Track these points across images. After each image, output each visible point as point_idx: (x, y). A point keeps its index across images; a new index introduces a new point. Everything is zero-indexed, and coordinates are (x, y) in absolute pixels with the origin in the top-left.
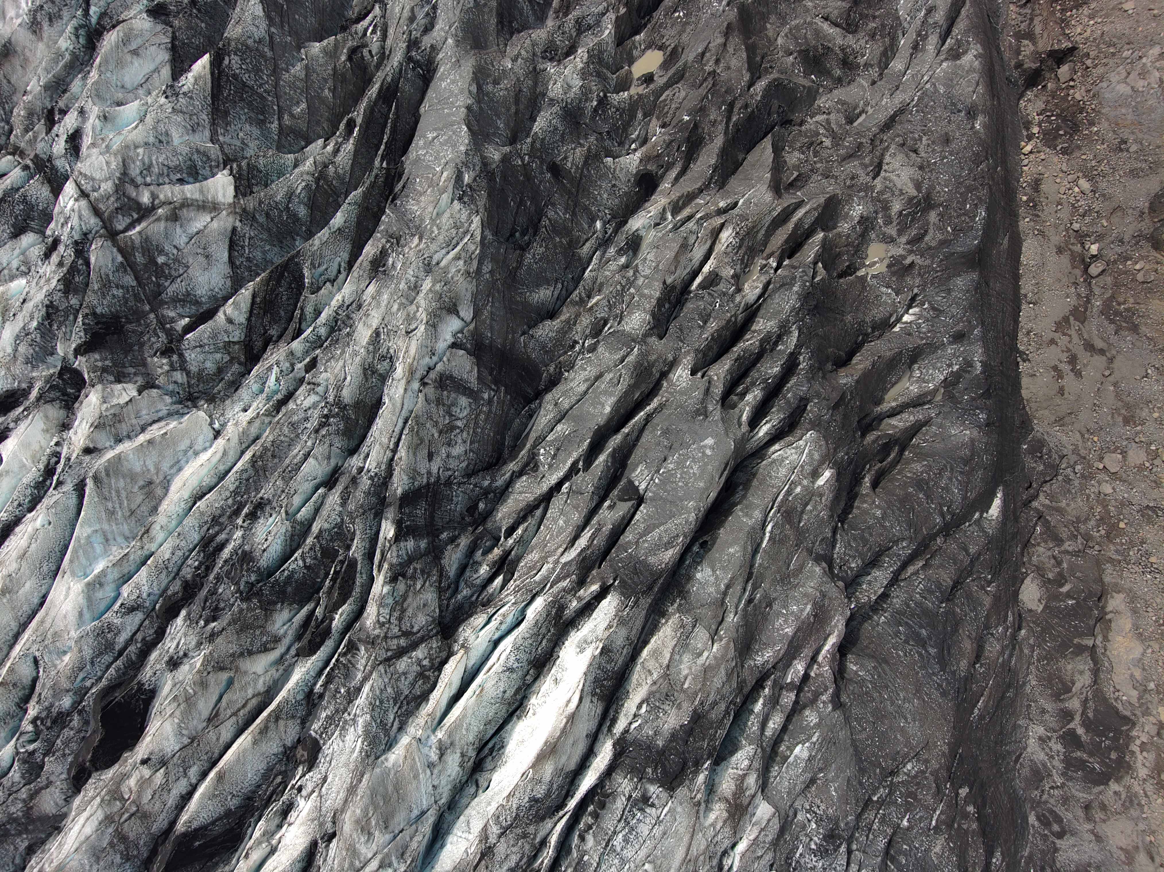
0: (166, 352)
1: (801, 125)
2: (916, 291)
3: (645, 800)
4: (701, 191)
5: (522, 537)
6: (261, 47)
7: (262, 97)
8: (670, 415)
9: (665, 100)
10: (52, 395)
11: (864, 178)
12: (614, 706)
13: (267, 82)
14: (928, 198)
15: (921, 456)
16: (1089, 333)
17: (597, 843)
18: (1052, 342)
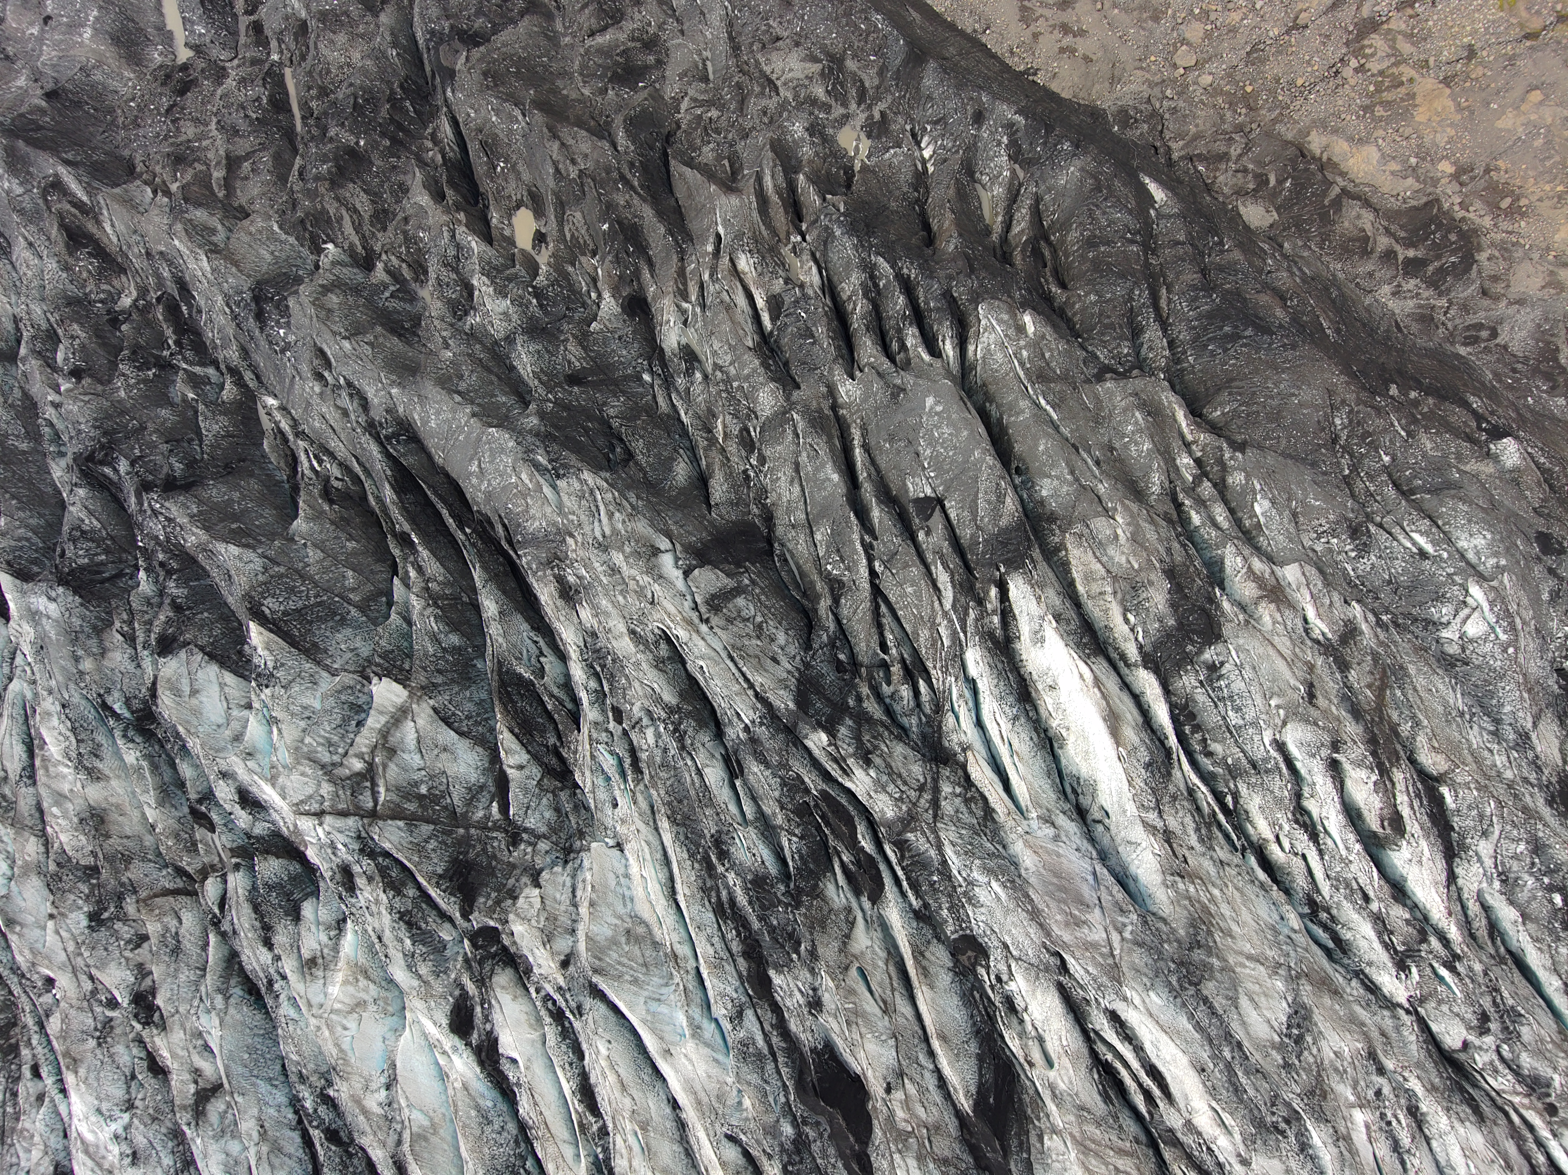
0: (514, 840)
1: (679, 127)
2: (908, 127)
3: (1213, 668)
4: (682, 259)
5: (896, 638)
6: (272, 572)
7: (320, 604)
8: (877, 425)
9: (573, 236)
10: (487, 968)
11: (772, 103)
12: (1110, 649)
13: (308, 589)
14: (831, 57)
15: (1064, 226)
17: (1223, 741)
18: (1036, 36)
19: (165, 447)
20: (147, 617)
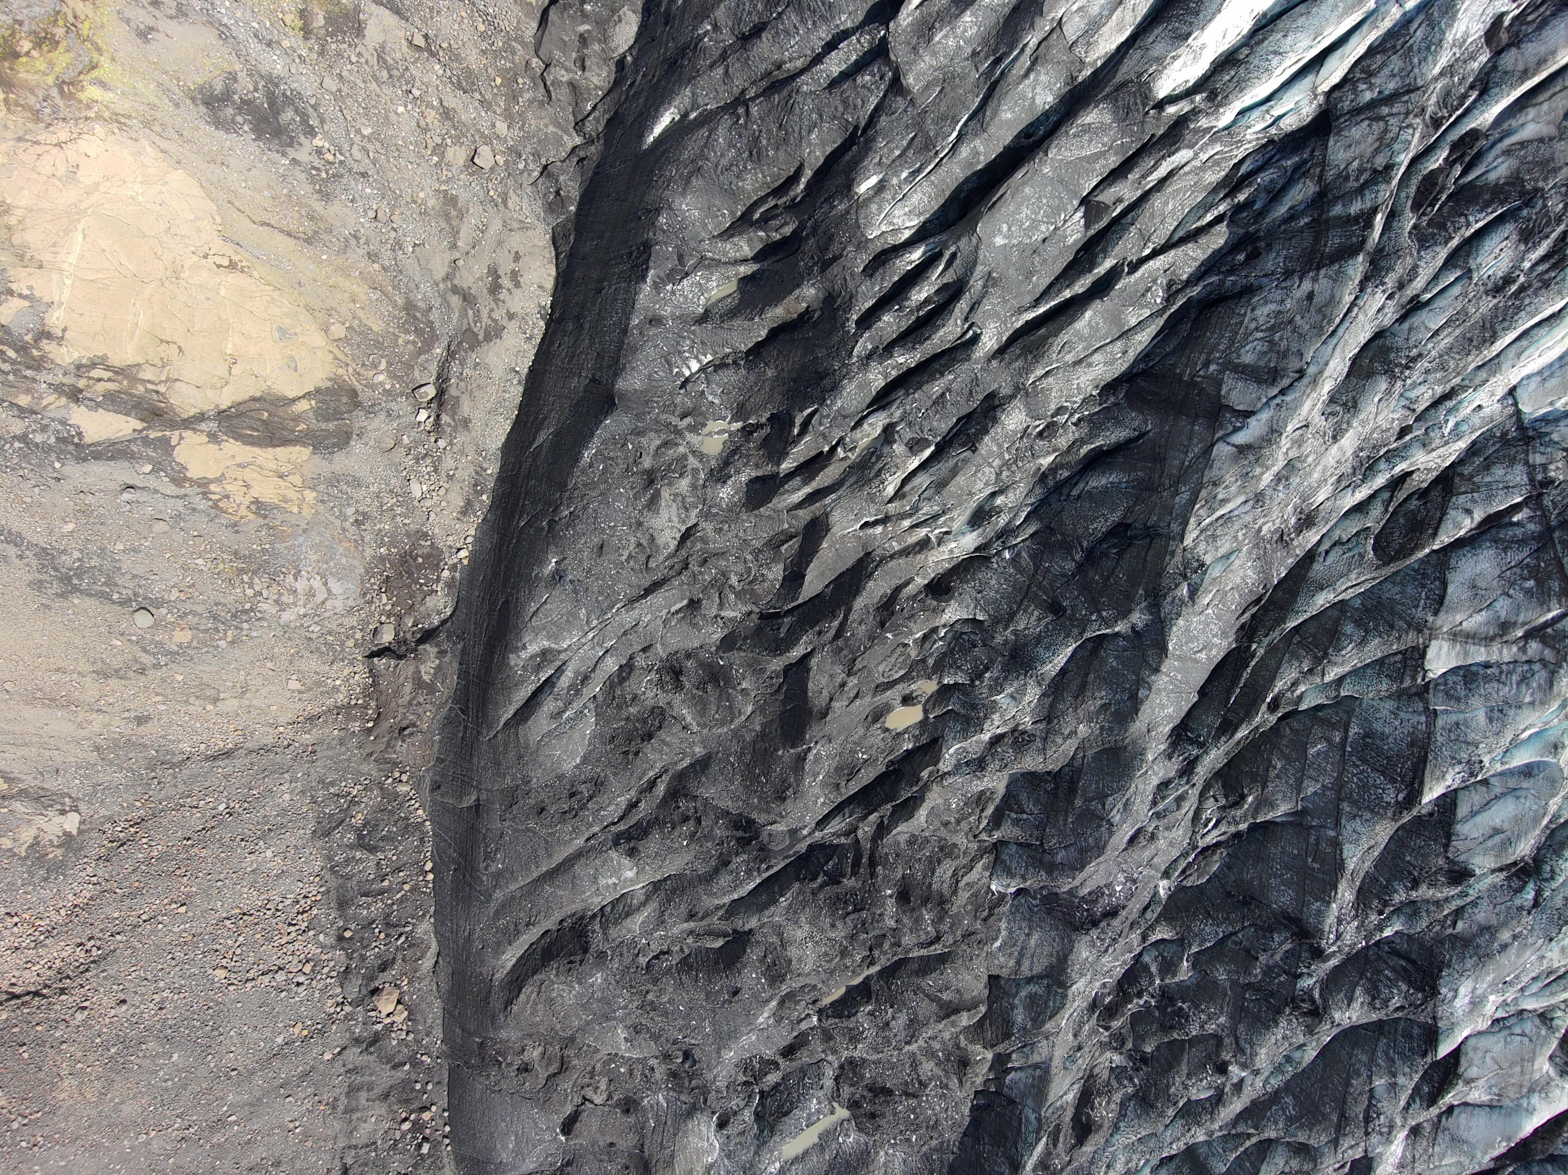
0: (1548, 483)
2: (682, 391)
4: (892, 557)
5: (1207, 211)
6: (1355, 811)
7: (1364, 759)
9: (900, 669)
11: (709, 526)
13: (1354, 775)
14: (648, 483)
16: (464, 315)
18: (511, 316)
19: (1263, 958)
20: (1432, 908)
